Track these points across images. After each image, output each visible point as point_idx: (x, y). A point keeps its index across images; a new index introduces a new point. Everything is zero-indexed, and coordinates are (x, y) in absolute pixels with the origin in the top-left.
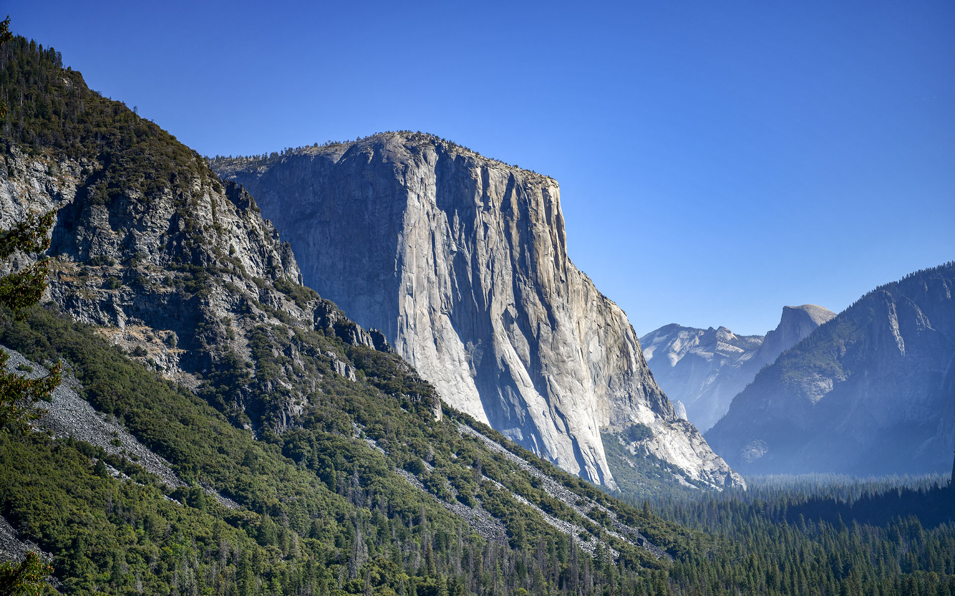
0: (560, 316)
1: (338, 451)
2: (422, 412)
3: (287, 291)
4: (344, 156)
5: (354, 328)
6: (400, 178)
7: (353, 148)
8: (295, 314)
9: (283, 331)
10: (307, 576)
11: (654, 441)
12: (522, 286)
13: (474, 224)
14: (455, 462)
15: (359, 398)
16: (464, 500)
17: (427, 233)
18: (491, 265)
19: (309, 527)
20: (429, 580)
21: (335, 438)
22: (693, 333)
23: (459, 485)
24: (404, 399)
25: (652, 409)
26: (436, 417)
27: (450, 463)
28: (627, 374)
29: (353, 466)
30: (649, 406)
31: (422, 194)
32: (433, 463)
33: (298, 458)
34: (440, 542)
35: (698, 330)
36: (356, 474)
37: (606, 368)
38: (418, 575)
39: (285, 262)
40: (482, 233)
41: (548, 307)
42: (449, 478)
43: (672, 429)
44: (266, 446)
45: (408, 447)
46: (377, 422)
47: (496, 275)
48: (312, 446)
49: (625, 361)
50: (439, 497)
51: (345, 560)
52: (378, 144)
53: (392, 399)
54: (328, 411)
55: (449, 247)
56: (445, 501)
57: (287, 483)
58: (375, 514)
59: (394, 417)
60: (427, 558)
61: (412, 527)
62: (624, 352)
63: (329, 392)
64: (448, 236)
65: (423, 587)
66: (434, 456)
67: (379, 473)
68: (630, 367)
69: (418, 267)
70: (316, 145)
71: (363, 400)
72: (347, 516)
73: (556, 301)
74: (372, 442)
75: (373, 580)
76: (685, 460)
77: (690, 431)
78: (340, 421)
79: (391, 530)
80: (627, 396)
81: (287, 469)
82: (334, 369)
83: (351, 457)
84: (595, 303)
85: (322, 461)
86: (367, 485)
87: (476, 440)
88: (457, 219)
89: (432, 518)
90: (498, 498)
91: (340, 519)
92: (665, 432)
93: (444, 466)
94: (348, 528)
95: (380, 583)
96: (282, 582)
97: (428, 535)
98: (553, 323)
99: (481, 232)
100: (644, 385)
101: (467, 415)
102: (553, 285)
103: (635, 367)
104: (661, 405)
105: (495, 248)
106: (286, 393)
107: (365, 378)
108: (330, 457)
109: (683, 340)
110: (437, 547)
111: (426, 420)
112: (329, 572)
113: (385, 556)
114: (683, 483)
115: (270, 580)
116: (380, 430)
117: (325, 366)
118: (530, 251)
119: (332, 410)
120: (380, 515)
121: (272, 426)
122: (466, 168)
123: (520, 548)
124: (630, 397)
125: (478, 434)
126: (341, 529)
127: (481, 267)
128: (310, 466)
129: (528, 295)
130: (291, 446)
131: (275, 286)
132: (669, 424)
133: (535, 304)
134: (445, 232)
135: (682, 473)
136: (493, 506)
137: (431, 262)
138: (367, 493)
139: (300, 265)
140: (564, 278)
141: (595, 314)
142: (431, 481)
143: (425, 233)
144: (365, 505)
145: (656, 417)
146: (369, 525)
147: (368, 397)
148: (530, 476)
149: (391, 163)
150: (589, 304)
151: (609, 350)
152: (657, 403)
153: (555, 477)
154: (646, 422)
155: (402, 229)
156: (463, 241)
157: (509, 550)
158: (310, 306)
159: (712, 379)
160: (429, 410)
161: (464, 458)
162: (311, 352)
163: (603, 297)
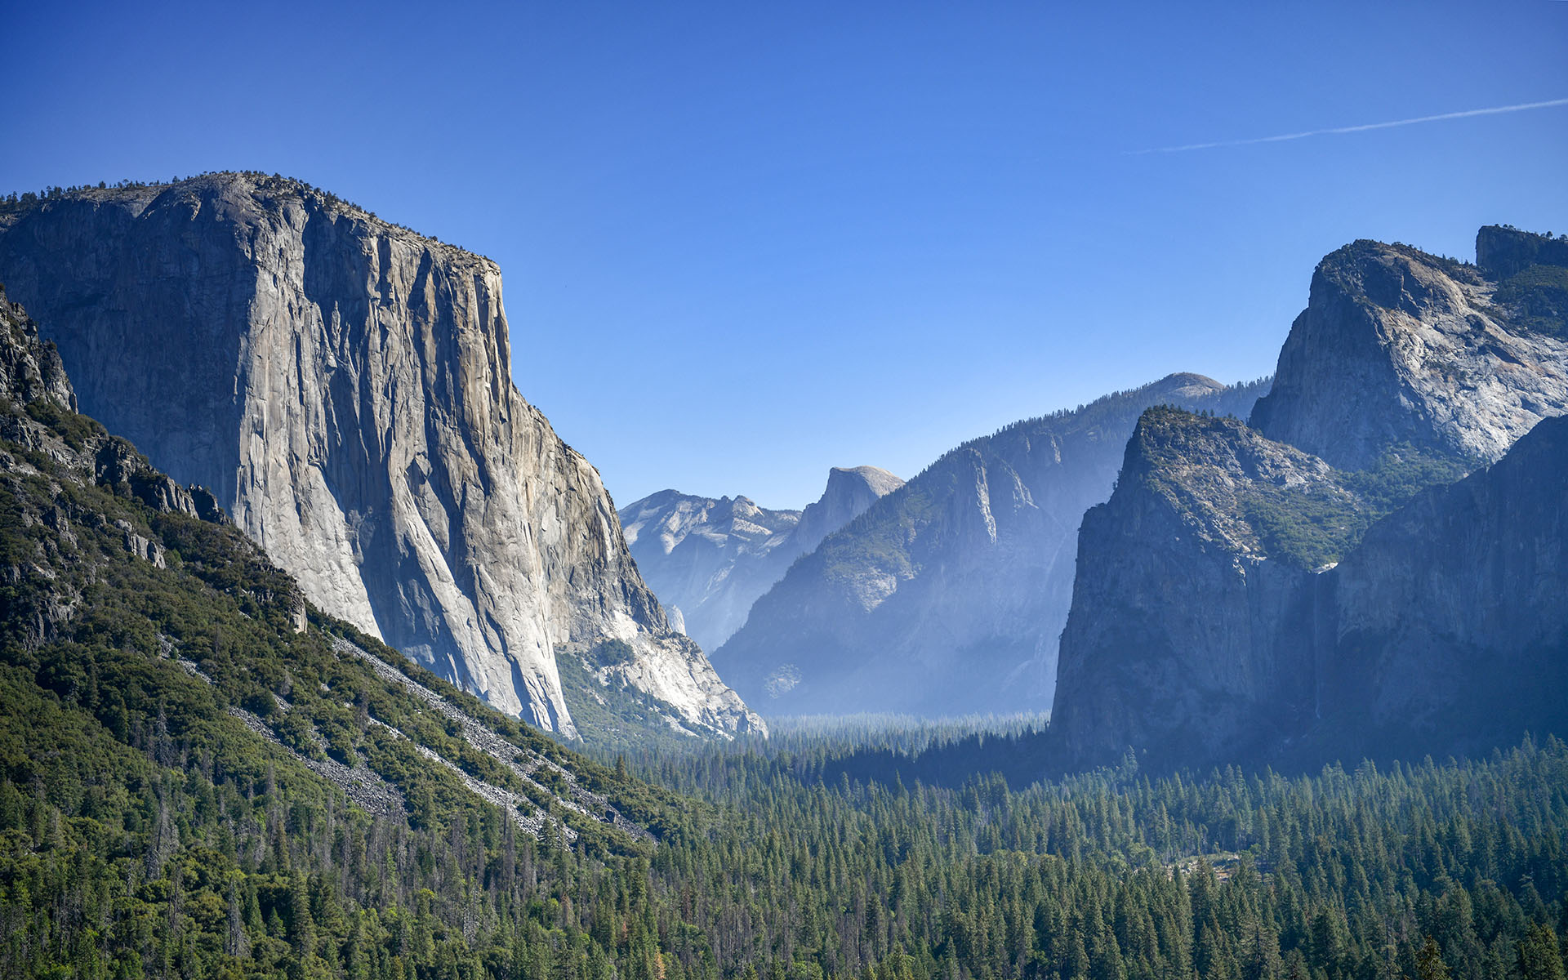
0: (498, 473)
1: (133, 679)
2: (274, 618)
3: (50, 421)
4: (151, 207)
5: (165, 484)
6: (245, 247)
7: (167, 194)
8: (64, 457)
9: (42, 485)
10: (75, 877)
11: (636, 666)
12: (439, 425)
13: (364, 326)
14: (326, 696)
15: (170, 594)
16: (338, 755)
17: (289, 337)
18: (390, 390)
19: (79, 799)
20: (278, 878)
21: (128, 657)
22: (698, 505)
23: (331, 732)
24: (244, 598)
25: (634, 618)
26: (297, 626)
27: (317, 698)
28: (598, 565)
29: (157, 703)
30: (630, 612)
31: (281, 275)
32: (289, 699)
33: (63, 689)
34: (298, 820)
35: (706, 499)
36: (163, 715)
37: (567, 554)
38: (261, 872)
39: (47, 372)
40: (378, 341)
41: (480, 460)
42: (316, 722)
43: (663, 647)
44: (9, 669)
45: (249, 673)
46: (198, 634)
47: (398, 407)
48: (87, 671)
49: (596, 544)
50: (299, 751)
51: (141, 850)
52: (209, 189)
53: (225, 597)
54: (117, 614)
55: (323, 361)
56: (309, 757)
57: (43, 730)
58: (192, 779)
59: (228, 625)
60: (277, 846)
61: (252, 797)
62: (596, 532)
63: (119, 585)
64: (322, 343)
65: (267, 890)
66: (292, 688)
67: (200, 714)
68: (603, 554)
69: (273, 390)
70: (102, 185)
71: (176, 598)
72: (146, 781)
73: (492, 451)
74: (191, 665)
75: (186, 881)
76: (680, 694)
77: (690, 650)
78: (137, 631)
79: (218, 802)
80: (597, 597)
81: (44, 707)
82: (128, 548)
83: (155, 689)
84: (552, 455)
85: (104, 694)
86: (180, 733)
87: (360, 662)
88: (337, 317)
89: (287, 784)
90: (393, 753)
91: (134, 786)
92: (652, 652)
93: (308, 702)
94: (146, 800)
95: (198, 886)
96: (31, 887)
97: (279, 809)
98: (488, 484)
99: (376, 338)
100: (622, 581)
101: (347, 624)
102: (488, 425)
103: (610, 554)
104: (648, 612)
105: (398, 364)
106: (46, 585)
107: (181, 564)
108: (119, 687)
109: (683, 515)
110: (293, 828)
111: (280, 632)
112: (112, 869)
113: (207, 841)
114: (676, 729)
115: (10, 884)
116: (204, 645)
117: (113, 543)
118: (454, 371)
119: (124, 613)
120: (201, 780)
121: (19, 638)
122: (354, 237)
123: (425, 827)
124: (602, 599)
125: (363, 654)
126: (134, 802)
127: (375, 394)
128: (84, 702)
129: (448, 440)
130: (52, 669)
131: (29, 412)
132: (658, 641)
133: (459, 455)
134: (317, 335)
135: (675, 712)
136: (384, 764)
137: (294, 382)
138: (180, 745)
139: (72, 379)
140: (505, 416)
141: (551, 473)
142: (285, 726)
143: (285, 337)
144: (176, 764)
145: (640, 630)
146: (183, 794)
147: (185, 594)
148: (444, 718)
149: (230, 221)
150: (544, 456)
151: (572, 528)
152: (642, 609)
153: (483, 720)
154: (624, 637)
155: (248, 328)
156: (347, 352)
157: (408, 832)
158: (89, 447)
159: (724, 574)
160: (286, 616)
161: (340, 690)
162: (90, 520)
163: (564, 446)
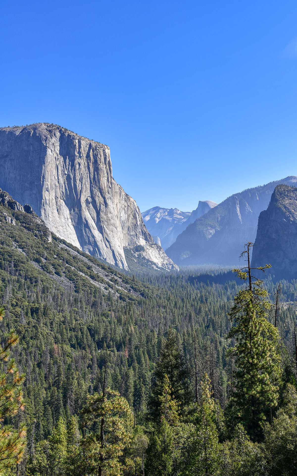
0: (109, 202)
1: (6, 253)
2: (43, 238)
4: (21, 132)
5: (16, 204)
6: (44, 143)
7: (25, 129)
11: (145, 252)
12: (94, 189)
13: (74, 163)
14: (55, 258)
15: (16, 232)
16: (58, 274)
17: (55, 166)
18: (81, 180)
20: (36, 305)
21: (5, 248)
22: (165, 210)
23: (56, 268)
24: (36, 233)
25: (145, 240)
26: (49, 240)
27: (53, 259)
28: (135, 226)
29: (11, 259)
30: (144, 238)
31: (53, 150)
32: (46, 259)
34: (45, 290)
35: (167, 209)
36: (13, 263)
37: (127, 223)
38: (32, 303)
40: (78, 167)
41: (104, 198)
42: (52, 265)
43: (152, 247)
45: (35, 252)
46: (23, 242)
47: (83, 184)
49: (135, 220)
50: (48, 272)
52: (35, 128)
53: (31, 233)
55: (64, 172)
56: (50, 274)
58: (19, 279)
59: (31, 240)
61: (34, 284)
62: (135, 217)
64: (64, 167)
65: (33, 307)
66: (46, 256)
67: (22, 262)
68: (137, 223)
69: (51, 180)
71: (18, 233)
72: (6, 279)
73: (107, 195)
74: (21, 250)
76: (156, 259)
77: (159, 248)
78: (7, 241)
79: (24, 285)
80: (135, 234)
82: (6, 220)
83: (11, 256)
84: (123, 197)
86: (17, 267)
87: (66, 250)
88: (67, 160)
89: (43, 281)
90: (72, 273)
92: (149, 248)
93: (51, 260)
94: (6, 284)
95: (16, 306)
97: (40, 287)
98: (106, 204)
99: (77, 166)
100: (142, 230)
101: (64, 240)
102: (106, 189)
103: (139, 223)
104: (148, 238)
105: (83, 173)
107: (20, 224)
108: (2, 255)
109: (161, 213)
110: (43, 292)
111: (44, 242)
113: (19, 295)
114: (155, 268)
116: (24, 245)
117: (2, 219)
118: (98, 175)
119: (4, 236)
120: (21, 279)
122: (72, 140)
123: (78, 292)
124: (136, 234)
125: (68, 248)
126: (3, 284)
127: (77, 181)
129: (96, 193)
132: (151, 246)
133: (99, 197)
134: (62, 166)
135: (155, 264)
136: (70, 276)
137: (56, 178)
138: (17, 270)
140: (111, 187)
141: (123, 202)
142: (44, 266)
143: (54, 166)
144: (15, 275)
145: (146, 243)
146: (16, 283)
147: (20, 232)
148: (87, 265)
149: (40, 136)
150: (121, 197)
151: (129, 216)
152: (147, 238)
153: (98, 265)
154: (142, 245)
155: (44, 163)
156: (70, 170)
157: (74, 293)
159: (171, 229)
160: (46, 238)
161: (59, 257)
163: (127, 194)
